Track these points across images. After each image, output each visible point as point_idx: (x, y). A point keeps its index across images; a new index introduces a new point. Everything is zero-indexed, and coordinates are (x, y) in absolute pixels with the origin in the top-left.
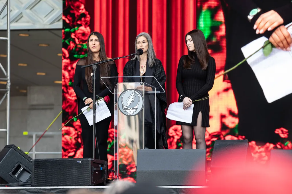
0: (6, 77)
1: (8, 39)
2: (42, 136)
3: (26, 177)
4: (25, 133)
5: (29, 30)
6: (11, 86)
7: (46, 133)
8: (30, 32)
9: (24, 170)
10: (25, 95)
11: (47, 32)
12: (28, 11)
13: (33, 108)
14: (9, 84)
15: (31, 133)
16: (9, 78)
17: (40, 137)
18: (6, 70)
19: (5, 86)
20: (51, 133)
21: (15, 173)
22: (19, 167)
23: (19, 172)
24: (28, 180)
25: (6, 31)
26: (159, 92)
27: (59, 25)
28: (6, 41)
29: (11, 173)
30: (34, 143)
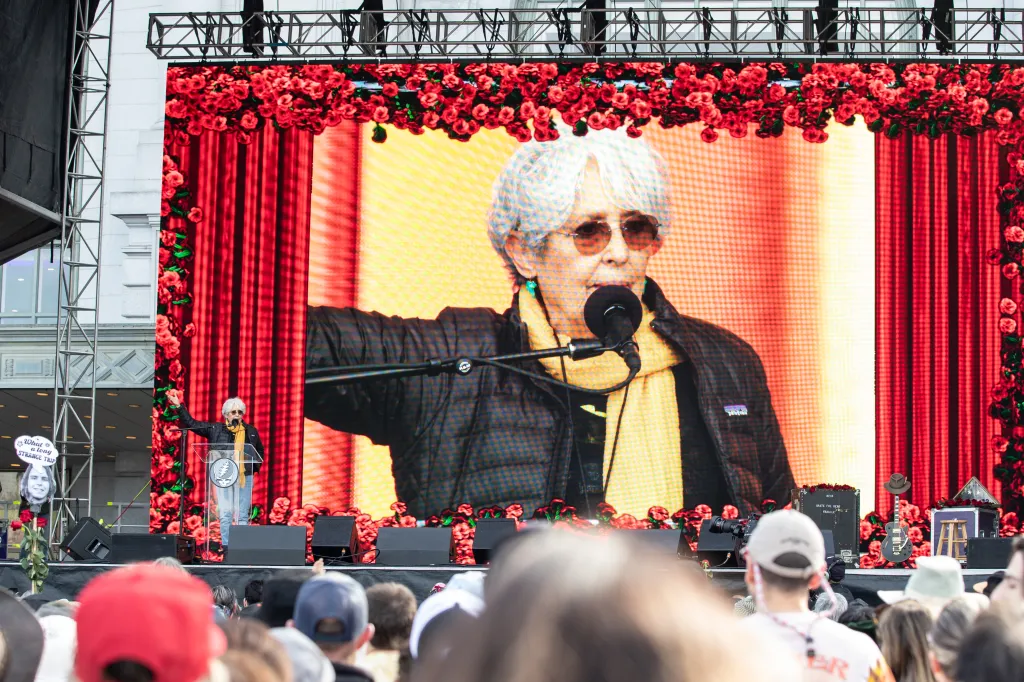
0: (89, 441)
1: (93, 398)
2: (129, 507)
3: (103, 553)
4: (110, 504)
5: (118, 389)
6: (95, 451)
7: (134, 504)
8: (120, 391)
9: (102, 545)
10: (113, 461)
11: (139, 391)
12: (118, 368)
13: (121, 475)
14: (92, 449)
15: (116, 504)
16: (92, 442)
17: (125, 508)
18: (89, 432)
19: (88, 451)
20: (139, 504)
21: (91, 548)
22: (96, 542)
23: (96, 547)
24: (106, 557)
25: (91, 389)
26: (256, 462)
27: (151, 384)
28: (91, 400)
29: (86, 548)
30: (120, 514)
